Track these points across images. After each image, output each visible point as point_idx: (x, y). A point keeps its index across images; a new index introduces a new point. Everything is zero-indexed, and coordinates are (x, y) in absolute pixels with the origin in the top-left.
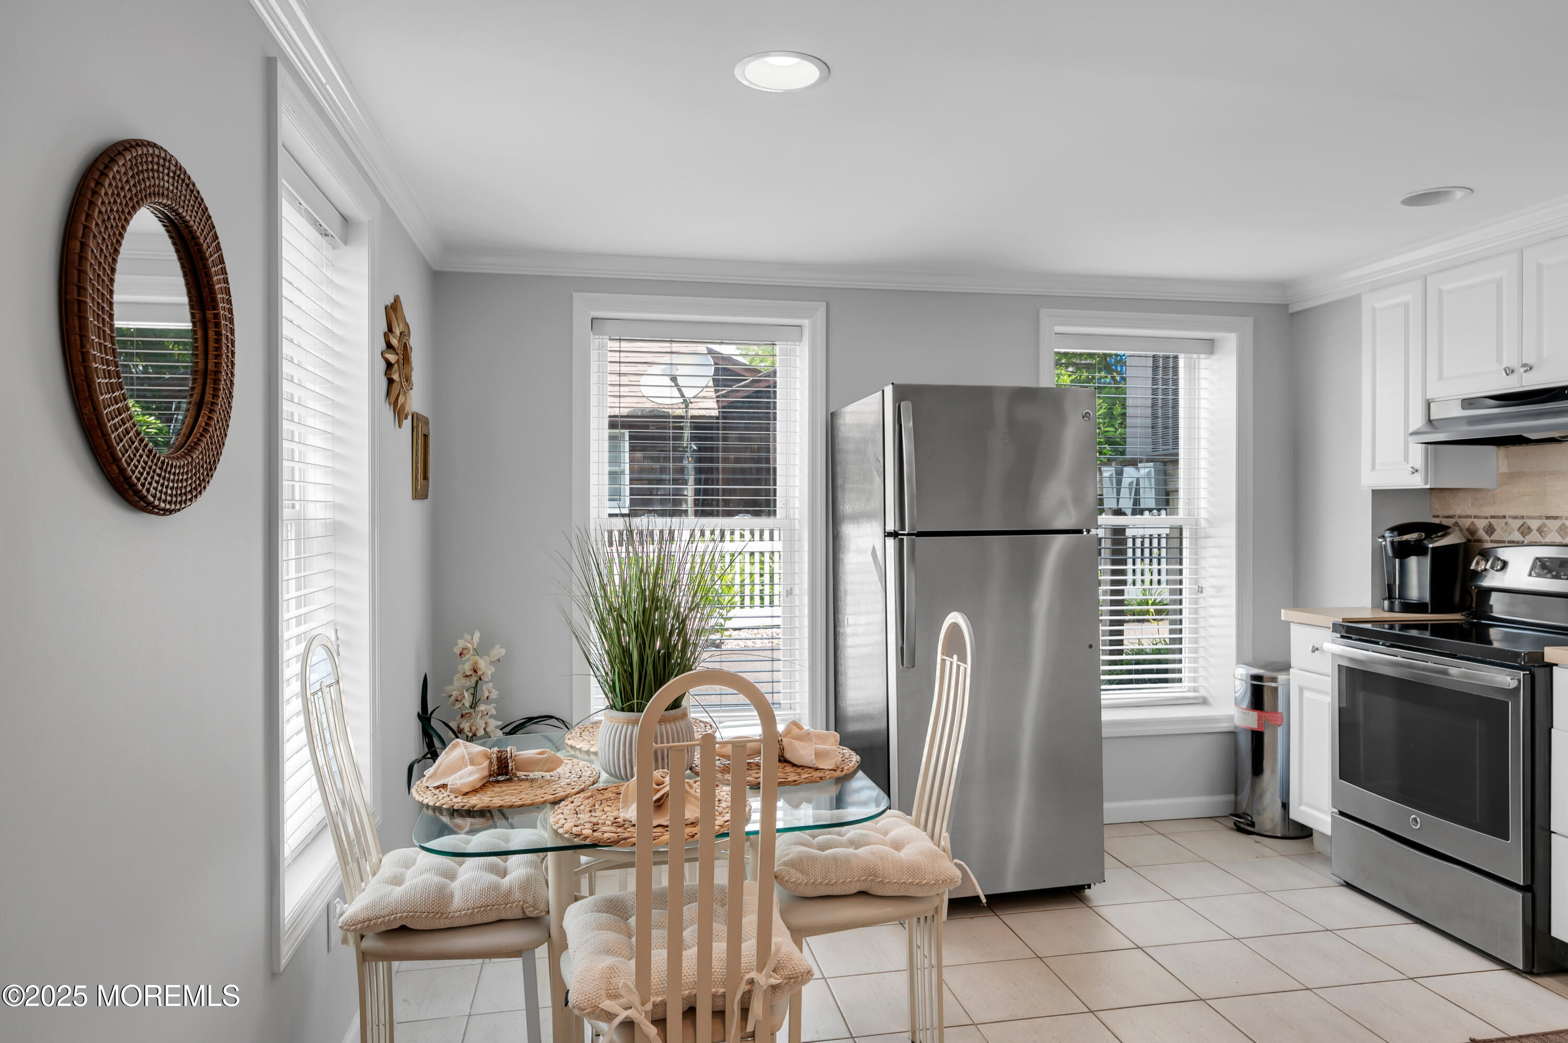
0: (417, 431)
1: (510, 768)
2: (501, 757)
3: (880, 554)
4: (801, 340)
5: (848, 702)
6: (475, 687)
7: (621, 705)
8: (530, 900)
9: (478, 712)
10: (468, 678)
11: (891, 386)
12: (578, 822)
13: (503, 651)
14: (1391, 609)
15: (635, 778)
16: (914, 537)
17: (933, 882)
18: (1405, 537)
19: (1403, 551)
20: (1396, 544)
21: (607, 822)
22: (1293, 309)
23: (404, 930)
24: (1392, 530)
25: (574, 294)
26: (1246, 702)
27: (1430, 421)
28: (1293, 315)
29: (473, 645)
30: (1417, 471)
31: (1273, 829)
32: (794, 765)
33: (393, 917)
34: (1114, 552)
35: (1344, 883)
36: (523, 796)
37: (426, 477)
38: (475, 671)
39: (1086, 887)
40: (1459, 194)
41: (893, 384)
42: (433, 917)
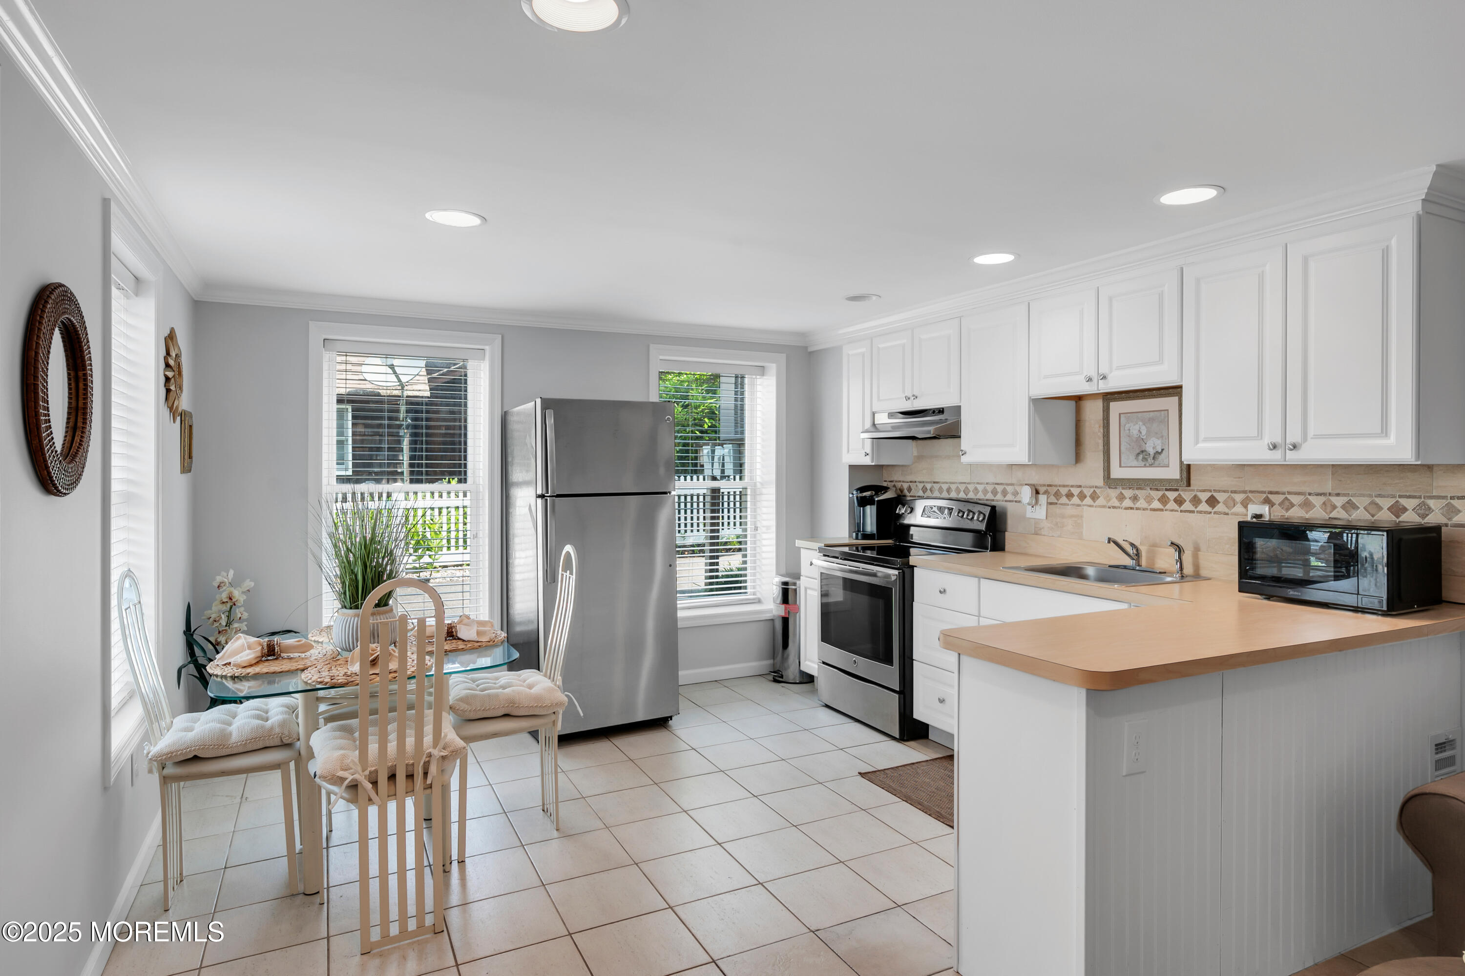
0: (185, 423)
1: (276, 651)
2: (270, 644)
3: (533, 508)
4: (484, 360)
5: (516, 612)
6: (230, 611)
7: (349, 605)
8: (286, 733)
9: (232, 629)
10: (224, 604)
11: (540, 399)
12: (321, 676)
13: (252, 584)
14: (857, 538)
15: (359, 647)
16: (554, 498)
17: (550, 705)
18: (864, 494)
19: (863, 502)
20: (859, 498)
21: (340, 675)
22: (810, 349)
23: (196, 758)
24: (857, 490)
25: (310, 322)
26: (779, 599)
27: (874, 425)
28: (811, 353)
29: (228, 580)
30: (868, 454)
31: (794, 679)
32: (464, 641)
33: (189, 749)
34: (713, 504)
35: (825, 705)
36: (283, 667)
37: (190, 457)
38: (231, 599)
39: (669, 719)
40: (874, 298)
41: (541, 398)
42: (218, 748)
